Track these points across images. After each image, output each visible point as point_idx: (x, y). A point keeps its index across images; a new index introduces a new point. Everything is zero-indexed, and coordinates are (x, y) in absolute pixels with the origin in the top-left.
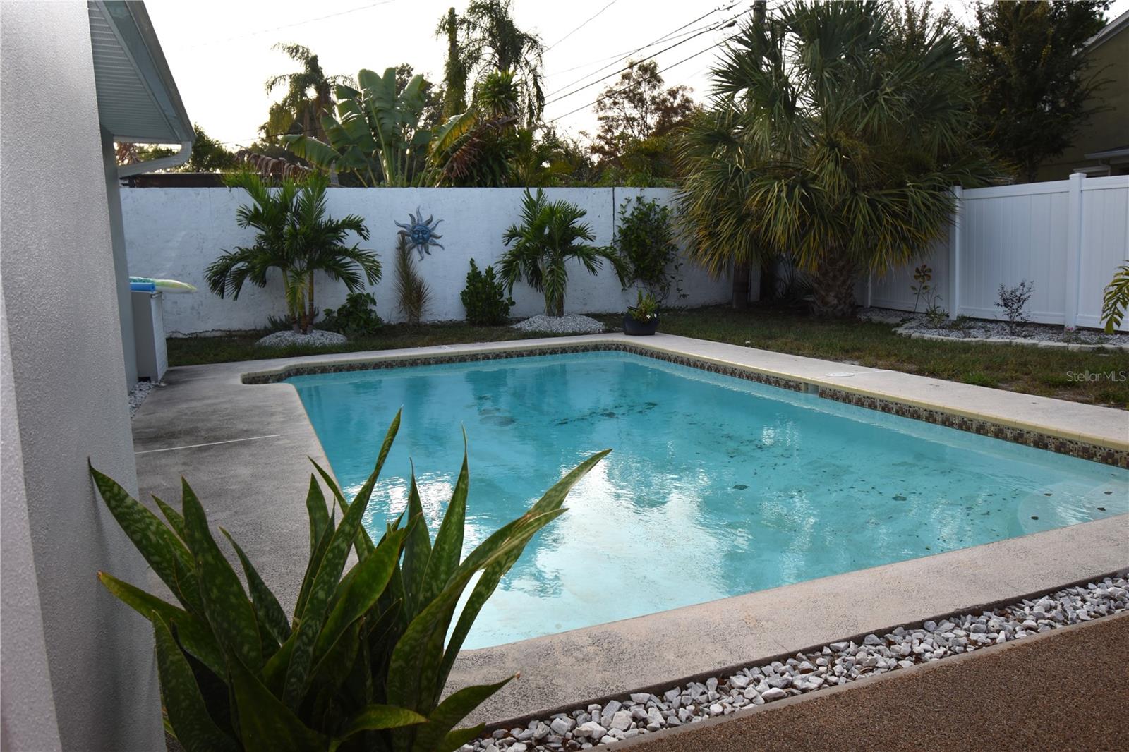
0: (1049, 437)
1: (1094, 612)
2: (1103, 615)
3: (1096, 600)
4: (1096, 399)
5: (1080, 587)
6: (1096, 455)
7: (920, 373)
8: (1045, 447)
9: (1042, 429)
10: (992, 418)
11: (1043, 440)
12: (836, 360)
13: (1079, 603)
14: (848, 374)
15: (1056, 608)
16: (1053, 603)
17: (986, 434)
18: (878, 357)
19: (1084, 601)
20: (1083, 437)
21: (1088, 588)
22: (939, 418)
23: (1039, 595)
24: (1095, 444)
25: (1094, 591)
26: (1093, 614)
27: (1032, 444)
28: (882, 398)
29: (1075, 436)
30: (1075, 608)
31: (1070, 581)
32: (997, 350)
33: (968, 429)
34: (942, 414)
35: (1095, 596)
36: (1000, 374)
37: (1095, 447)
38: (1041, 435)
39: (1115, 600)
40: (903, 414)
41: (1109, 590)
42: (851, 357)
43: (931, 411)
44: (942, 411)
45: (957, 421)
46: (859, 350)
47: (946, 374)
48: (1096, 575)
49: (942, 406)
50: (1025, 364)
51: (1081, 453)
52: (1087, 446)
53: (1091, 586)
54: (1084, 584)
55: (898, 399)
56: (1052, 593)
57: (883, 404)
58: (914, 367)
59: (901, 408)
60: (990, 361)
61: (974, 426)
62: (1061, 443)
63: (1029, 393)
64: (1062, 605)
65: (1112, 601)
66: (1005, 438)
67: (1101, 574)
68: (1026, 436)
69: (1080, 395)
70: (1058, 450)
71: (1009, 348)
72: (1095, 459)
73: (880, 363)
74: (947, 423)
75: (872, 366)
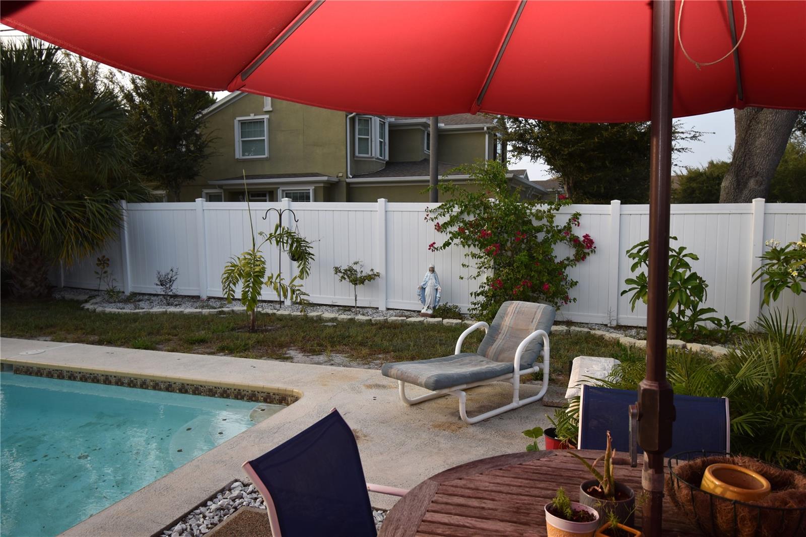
0: (188, 385)
1: (211, 524)
2: (216, 525)
3: (212, 514)
4: (218, 350)
5: (202, 507)
6: (216, 393)
7: (100, 343)
8: (186, 392)
9: (183, 380)
10: (150, 376)
11: (184, 387)
12: (31, 337)
13: (202, 520)
14: (40, 351)
15: (186, 529)
16: (184, 526)
17: (147, 388)
18: (68, 332)
19: (204, 517)
20: (209, 382)
21: (207, 506)
22: (113, 380)
23: (175, 523)
24: (215, 385)
25: (211, 507)
26: (210, 526)
27: (178, 391)
28: (68, 370)
29: (203, 382)
30: (199, 525)
31: (196, 504)
32: (157, 319)
33: (135, 386)
34: (115, 377)
35: (211, 511)
36: (159, 338)
37: (215, 388)
38: (183, 384)
39: (223, 510)
40: (86, 380)
41: (219, 503)
42: (44, 334)
43: (107, 376)
44: (114, 375)
45: (126, 381)
46: (52, 326)
47: (119, 343)
48: (212, 493)
49: (114, 371)
50: (175, 328)
51: (208, 393)
52: (211, 388)
53: (209, 503)
54: (204, 504)
55: (81, 369)
56: (183, 519)
57: (69, 374)
58: (96, 338)
59: (84, 376)
60: (152, 328)
61: (139, 383)
62: (195, 388)
63: (177, 351)
64: (190, 525)
65: (222, 511)
66: (160, 389)
67: (215, 492)
68: (173, 386)
69: (208, 348)
70: (194, 393)
71: (165, 316)
72: (216, 395)
73: (69, 336)
74: (119, 384)
75: (61, 341)
